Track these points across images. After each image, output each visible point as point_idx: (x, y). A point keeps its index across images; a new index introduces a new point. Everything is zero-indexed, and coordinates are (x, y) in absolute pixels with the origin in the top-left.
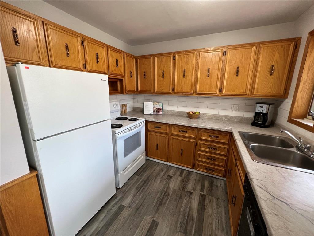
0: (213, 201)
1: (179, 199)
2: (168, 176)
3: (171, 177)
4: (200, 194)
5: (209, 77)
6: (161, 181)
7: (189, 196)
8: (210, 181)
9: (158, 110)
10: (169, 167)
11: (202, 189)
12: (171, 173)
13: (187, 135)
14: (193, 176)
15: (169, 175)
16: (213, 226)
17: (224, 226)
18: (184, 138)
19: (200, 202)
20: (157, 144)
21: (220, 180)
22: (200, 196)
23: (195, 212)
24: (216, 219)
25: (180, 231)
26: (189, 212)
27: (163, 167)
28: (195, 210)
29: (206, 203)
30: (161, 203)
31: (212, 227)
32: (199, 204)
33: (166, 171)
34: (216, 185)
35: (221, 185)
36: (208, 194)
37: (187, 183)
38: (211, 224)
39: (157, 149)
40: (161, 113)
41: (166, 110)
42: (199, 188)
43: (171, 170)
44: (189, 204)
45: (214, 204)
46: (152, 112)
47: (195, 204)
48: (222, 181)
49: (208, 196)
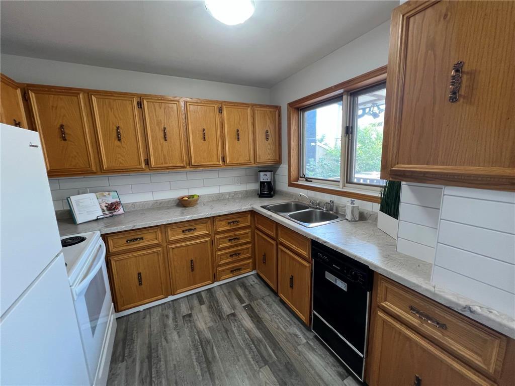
0: (261, 305)
1: (227, 333)
2: (184, 317)
3: (190, 315)
4: (244, 307)
5: (206, 142)
6: (178, 333)
7: (235, 320)
8: (241, 285)
9: (112, 207)
10: (173, 304)
11: (241, 301)
12: (184, 309)
13: (197, 233)
14: (218, 293)
15: (184, 314)
16: (281, 328)
17: (288, 319)
18: (191, 240)
19: (251, 317)
20: (139, 274)
21: (249, 277)
22: (245, 309)
23: (255, 331)
24: (278, 319)
25: (260, 368)
26: (250, 337)
27: (162, 311)
28: (254, 329)
29: (257, 311)
30: (208, 363)
31: (282, 330)
32: (252, 320)
33: (174, 313)
34: (250, 285)
35: (254, 281)
36: (251, 302)
37: (218, 306)
38: (278, 328)
39: (140, 284)
40: (121, 211)
41: (129, 203)
42: (236, 301)
43: (180, 306)
44: (243, 328)
45: (265, 306)
46: (99, 213)
47: (248, 323)
48: (252, 276)
49: (252, 303)
